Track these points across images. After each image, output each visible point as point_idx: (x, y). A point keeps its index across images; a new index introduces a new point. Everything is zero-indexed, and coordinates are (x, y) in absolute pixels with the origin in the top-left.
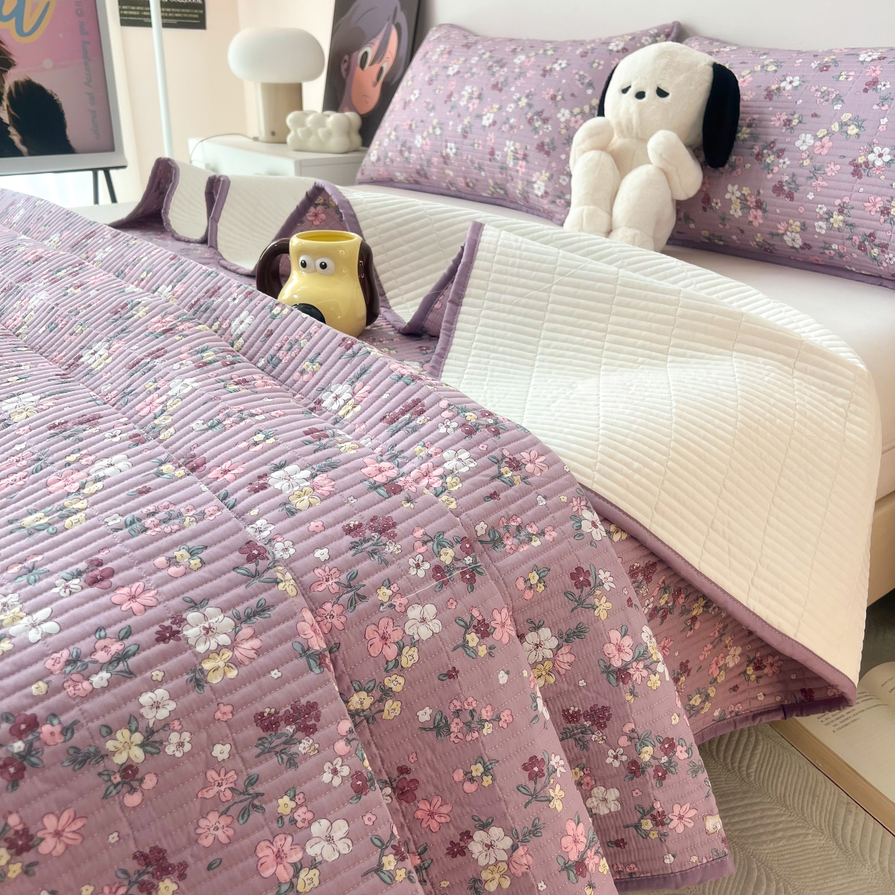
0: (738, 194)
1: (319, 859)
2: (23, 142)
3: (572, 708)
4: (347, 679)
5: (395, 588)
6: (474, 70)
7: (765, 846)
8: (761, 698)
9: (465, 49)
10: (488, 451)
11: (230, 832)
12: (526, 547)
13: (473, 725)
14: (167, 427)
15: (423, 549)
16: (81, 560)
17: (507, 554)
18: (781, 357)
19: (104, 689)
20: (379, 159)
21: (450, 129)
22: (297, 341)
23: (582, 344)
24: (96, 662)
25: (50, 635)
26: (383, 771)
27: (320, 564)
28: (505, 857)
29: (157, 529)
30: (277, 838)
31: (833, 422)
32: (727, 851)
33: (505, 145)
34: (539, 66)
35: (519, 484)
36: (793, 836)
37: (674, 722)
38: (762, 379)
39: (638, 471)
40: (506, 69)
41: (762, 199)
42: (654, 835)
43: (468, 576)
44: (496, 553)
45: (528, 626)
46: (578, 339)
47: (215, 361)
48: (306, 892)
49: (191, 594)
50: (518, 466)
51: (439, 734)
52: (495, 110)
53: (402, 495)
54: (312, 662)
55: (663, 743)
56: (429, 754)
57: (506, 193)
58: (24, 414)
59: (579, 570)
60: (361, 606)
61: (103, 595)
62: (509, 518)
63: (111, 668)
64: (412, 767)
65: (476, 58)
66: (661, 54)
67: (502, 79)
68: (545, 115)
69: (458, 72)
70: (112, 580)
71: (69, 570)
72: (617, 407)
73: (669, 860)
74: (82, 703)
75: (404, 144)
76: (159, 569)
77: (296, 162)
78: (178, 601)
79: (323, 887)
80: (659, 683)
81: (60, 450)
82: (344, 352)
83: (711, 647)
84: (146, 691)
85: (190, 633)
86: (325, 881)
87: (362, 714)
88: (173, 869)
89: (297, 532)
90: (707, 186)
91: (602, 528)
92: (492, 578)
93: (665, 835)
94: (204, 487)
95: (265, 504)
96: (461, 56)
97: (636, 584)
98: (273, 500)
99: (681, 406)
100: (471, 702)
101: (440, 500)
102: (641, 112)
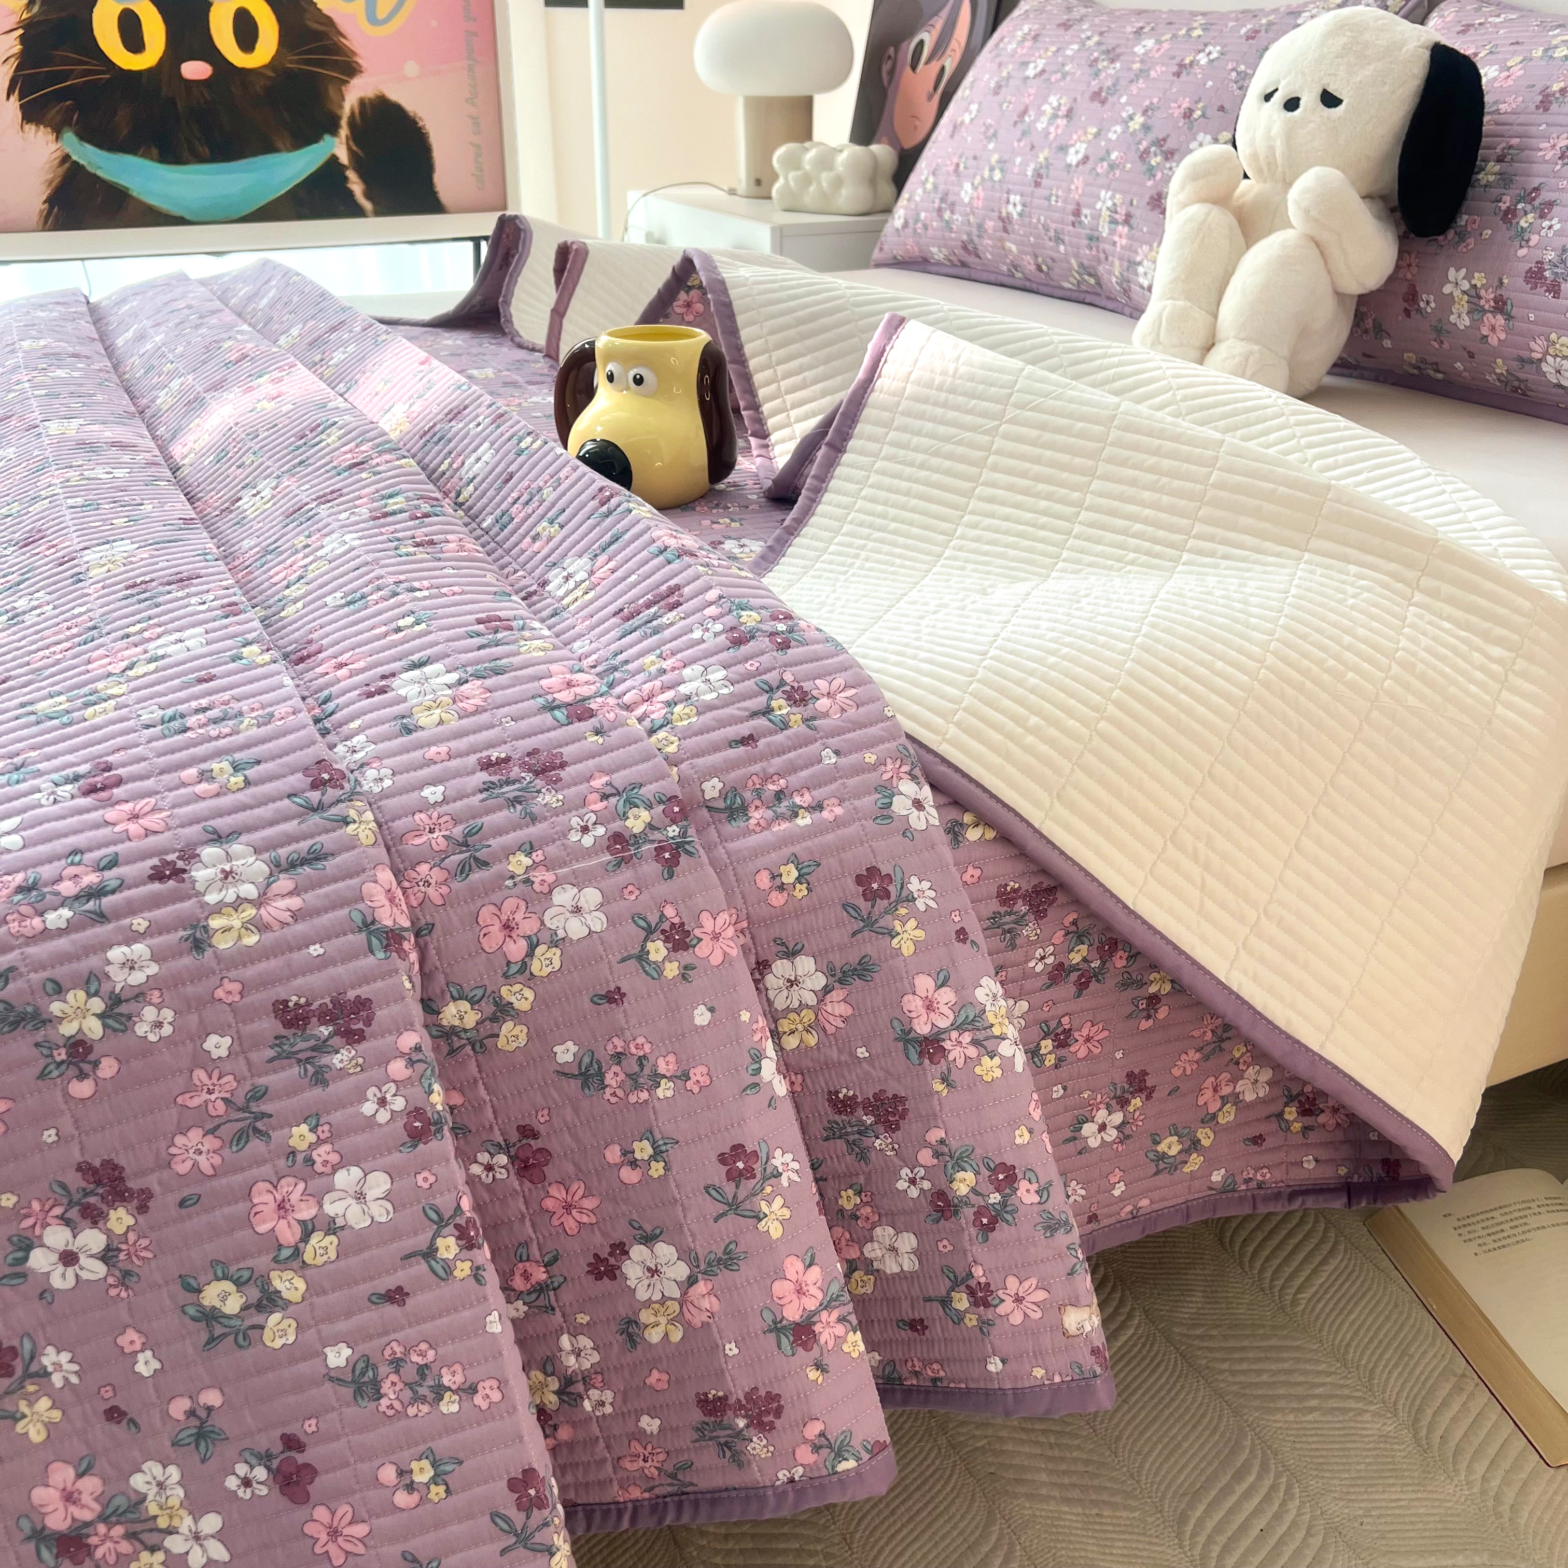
0: (1466, 286)
1: (340, 1222)
2: (368, 195)
3: (844, 1091)
4: (441, 979)
5: (538, 856)
6: (1067, 68)
7: (1279, 1416)
8: (1309, 1164)
9: (1061, 31)
10: (759, 672)
11: (217, 1160)
12: (785, 825)
13: (641, 1080)
14: (295, 601)
15: (600, 806)
16: (86, 762)
17: (749, 832)
18: (1393, 566)
19: (60, 932)
20: (906, 225)
21: (1016, 170)
22: (540, 489)
23: (1034, 526)
24: (57, 894)
25: (9, 851)
26: (496, 1128)
27: (425, 807)
28: (677, 1294)
29: (201, 731)
30: (283, 1182)
31: (1472, 688)
32: (1098, 1370)
33: (1099, 198)
34: (1174, 58)
35: (797, 727)
37: (1018, 1141)
38: (1341, 602)
39: (1035, 731)
40: (1118, 65)
41: (1506, 294)
42: (971, 1321)
43: (667, 855)
44: (729, 828)
45: (775, 949)
46: (1029, 516)
47: (401, 511)
48: (316, 1266)
49: (218, 823)
50: (802, 700)
51: (585, 1085)
52: (1090, 137)
53: (593, 722)
54: (375, 941)
55: (994, 1171)
56: (569, 1114)
57: (1099, 283)
58: (105, 568)
59: (873, 872)
60: (477, 876)
61: (96, 809)
62: (767, 778)
63: (76, 905)
64: (542, 1129)
65: (1076, 47)
66: (1340, 28)
67: (1109, 83)
68: (1169, 145)
69: (1043, 71)
70: (115, 791)
71: (64, 773)
72: (1037, 627)
73: (995, 1366)
74: (27, 945)
75: (943, 200)
76: (184, 785)
77: (773, 229)
78: (196, 829)
79: (342, 1263)
80: (998, 1073)
81: (127, 617)
82: (596, 509)
83: (1198, 1056)
84: (119, 944)
85: (200, 874)
86: (347, 1255)
87: (462, 1035)
88: (131, 1195)
89: (405, 757)
90: (1415, 270)
91: (934, 812)
92: (711, 864)
93: (989, 1323)
94: (287, 681)
95: (374, 715)
96: (1052, 43)
97: (1013, 917)
98: (388, 710)
99: (1158, 633)
100: (641, 1045)
101: (654, 738)
102: (1289, 134)
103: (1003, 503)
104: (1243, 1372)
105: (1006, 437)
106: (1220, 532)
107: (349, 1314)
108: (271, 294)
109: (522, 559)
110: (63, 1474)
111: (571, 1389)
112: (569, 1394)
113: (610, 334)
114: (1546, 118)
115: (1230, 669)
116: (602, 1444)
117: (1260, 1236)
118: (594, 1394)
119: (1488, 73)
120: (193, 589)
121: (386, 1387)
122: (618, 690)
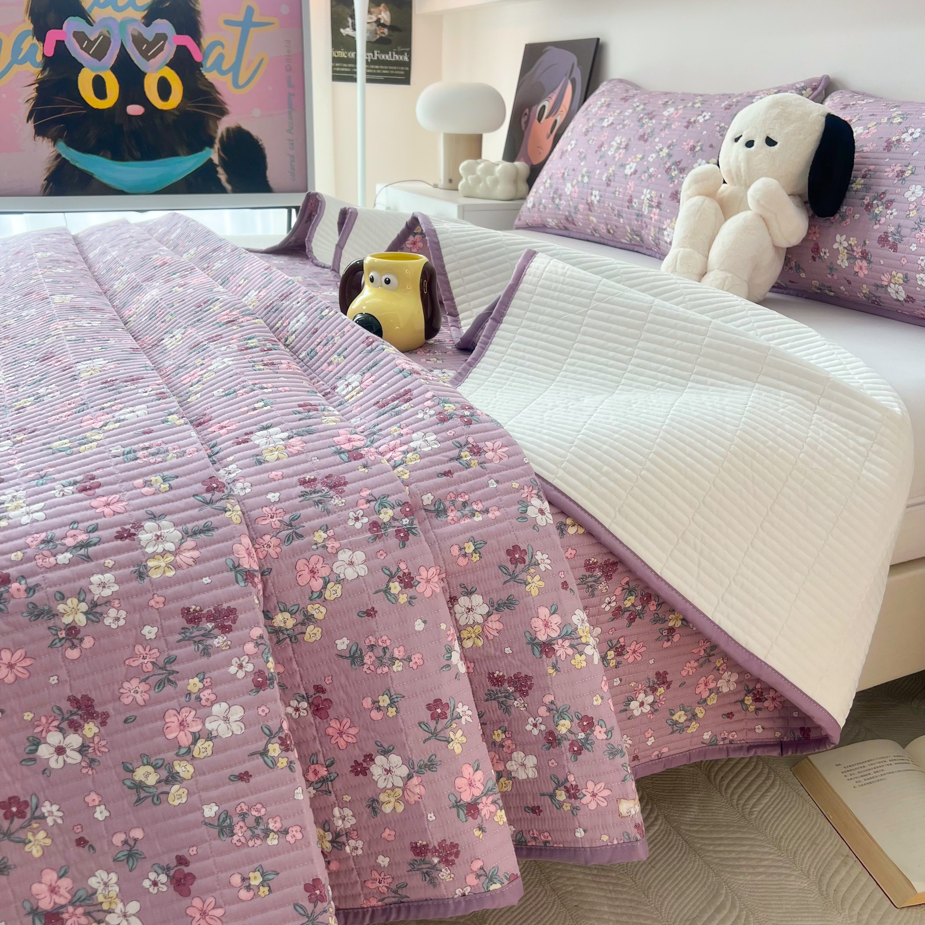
0: (845, 244)
1: (214, 734)
2: (229, 181)
3: (497, 672)
4: (274, 600)
5: (331, 533)
6: (626, 122)
7: (741, 877)
8: (759, 730)
9: (622, 102)
10: (454, 437)
11: (146, 697)
12: (467, 521)
13: (384, 661)
14: (196, 393)
15: (366, 506)
16: (80, 474)
17: (447, 524)
18: (805, 392)
19: (65, 566)
20: (534, 206)
21: (596, 177)
22: (333, 337)
23: (606, 365)
24: (65, 545)
25: (37, 521)
26: (302, 686)
27: (269, 504)
28: (401, 784)
29: (145, 459)
30: (183, 710)
32: (639, 837)
33: (642, 193)
34: (685, 118)
35: (475, 467)
36: (775, 873)
37: (595, 703)
38: (776, 410)
39: (606, 474)
40: (654, 121)
41: (868, 249)
42: (567, 807)
43: (402, 535)
44: (436, 521)
45: (460, 590)
47: (256, 347)
48: (200, 759)
49: (154, 509)
50: (478, 452)
51: (353, 663)
52: (638, 160)
53: (362, 461)
54: (239, 576)
55: (581, 720)
56: (343, 679)
57: (642, 240)
58: (90, 373)
59: (516, 548)
60: (297, 543)
61: (86, 500)
62: (458, 495)
63: (74, 551)
64: (327, 688)
65: (630, 111)
66: (775, 104)
67: (649, 131)
68: (682, 165)
69: (612, 124)
70: (97, 490)
71: (69, 480)
72: (608, 419)
73: (580, 834)
74: (46, 572)
75: (555, 193)
76: (135, 488)
77: (459, 206)
78: (142, 512)
79: (215, 757)
80: (584, 664)
81: (102, 398)
82: (364, 348)
83: (696, 664)
84: (98, 574)
85: (144, 537)
86: (217, 753)
87: (285, 632)
88: (98, 716)
89: (258, 477)
90: (818, 235)
91: (550, 516)
92: (426, 540)
93: (577, 808)
94: (194, 434)
95: (241, 454)
96: (618, 109)
97: (593, 579)
98: (248, 452)
99: (675, 424)
100: (385, 640)
101: (396, 471)
102: (748, 161)
103: (589, 353)
104: (721, 852)
105: (591, 317)
106: (709, 371)
107: (217, 787)
108: (178, 231)
109: (322, 375)
110: (50, 876)
111: (339, 840)
112: (337, 842)
113: (372, 256)
114: (888, 155)
115: (715, 445)
116: (355, 872)
117: (731, 776)
118: (352, 842)
119: (857, 131)
120: (140, 385)
121: (237, 829)
122: (376, 444)
